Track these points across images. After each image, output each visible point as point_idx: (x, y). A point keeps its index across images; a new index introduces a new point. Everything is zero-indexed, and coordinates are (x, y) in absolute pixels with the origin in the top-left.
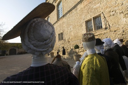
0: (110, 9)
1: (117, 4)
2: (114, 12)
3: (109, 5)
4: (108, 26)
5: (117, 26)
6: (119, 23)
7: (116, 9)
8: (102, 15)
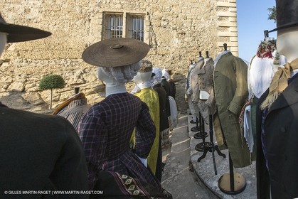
0: (161, 14)
1: (171, 12)
2: (165, 23)
3: (161, 7)
4: (154, 43)
5: (167, 48)
6: (170, 44)
7: (169, 18)
8: (146, 18)
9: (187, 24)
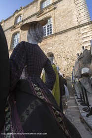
9: (69, 54)
